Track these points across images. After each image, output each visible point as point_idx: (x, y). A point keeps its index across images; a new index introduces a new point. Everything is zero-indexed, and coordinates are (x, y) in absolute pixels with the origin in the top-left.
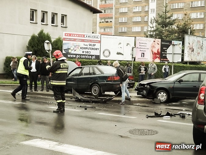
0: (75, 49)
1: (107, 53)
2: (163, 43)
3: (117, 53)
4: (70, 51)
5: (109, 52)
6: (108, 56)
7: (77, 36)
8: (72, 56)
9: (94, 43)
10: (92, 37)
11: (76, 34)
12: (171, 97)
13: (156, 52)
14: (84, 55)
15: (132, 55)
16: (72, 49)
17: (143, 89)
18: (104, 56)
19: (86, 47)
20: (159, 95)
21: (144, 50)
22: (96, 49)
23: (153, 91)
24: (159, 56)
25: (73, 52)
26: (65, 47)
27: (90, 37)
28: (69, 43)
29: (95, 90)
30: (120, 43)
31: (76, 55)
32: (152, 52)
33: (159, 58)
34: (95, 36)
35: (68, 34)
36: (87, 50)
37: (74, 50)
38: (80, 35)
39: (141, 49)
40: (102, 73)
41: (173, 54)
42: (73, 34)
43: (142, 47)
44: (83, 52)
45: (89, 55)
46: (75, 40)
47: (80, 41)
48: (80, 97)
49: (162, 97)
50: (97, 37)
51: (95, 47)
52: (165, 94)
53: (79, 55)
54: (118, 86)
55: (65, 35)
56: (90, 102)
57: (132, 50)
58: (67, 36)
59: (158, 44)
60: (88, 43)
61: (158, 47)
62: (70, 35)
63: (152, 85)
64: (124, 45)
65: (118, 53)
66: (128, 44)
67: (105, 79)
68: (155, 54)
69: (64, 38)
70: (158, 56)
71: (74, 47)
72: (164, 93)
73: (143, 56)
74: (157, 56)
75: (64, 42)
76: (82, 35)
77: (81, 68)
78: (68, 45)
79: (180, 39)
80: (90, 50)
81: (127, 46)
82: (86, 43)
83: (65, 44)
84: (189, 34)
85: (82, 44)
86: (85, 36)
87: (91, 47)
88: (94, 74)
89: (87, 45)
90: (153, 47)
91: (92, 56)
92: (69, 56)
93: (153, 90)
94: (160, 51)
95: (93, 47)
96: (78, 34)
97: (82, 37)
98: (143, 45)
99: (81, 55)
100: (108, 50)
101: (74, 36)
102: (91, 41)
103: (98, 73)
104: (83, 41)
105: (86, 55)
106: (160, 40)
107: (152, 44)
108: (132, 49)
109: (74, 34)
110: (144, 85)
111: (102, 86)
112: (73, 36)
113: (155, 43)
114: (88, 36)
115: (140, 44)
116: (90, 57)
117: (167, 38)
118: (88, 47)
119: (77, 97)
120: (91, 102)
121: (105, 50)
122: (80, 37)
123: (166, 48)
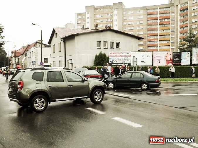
0: (116, 61)
2: (175, 54)
4: (113, 62)
7: (117, 53)
8: (114, 65)
9: (127, 57)
14: (122, 64)
16: (114, 61)
19: (122, 59)
21: (160, 59)
26: (110, 60)
27: (125, 54)
30: (143, 56)
31: (117, 64)
32: (166, 59)
34: (127, 53)
36: (123, 61)
39: (158, 59)
42: (115, 53)
43: (158, 57)
44: (121, 62)
46: (116, 56)
47: (119, 56)
49: (111, 86)
50: (129, 53)
51: (128, 59)
52: (112, 84)
53: (118, 64)
59: (170, 55)
62: (113, 53)
65: (142, 62)
66: (148, 56)
68: (169, 61)
69: (110, 55)
70: (171, 62)
73: (159, 62)
74: (170, 62)
75: (110, 57)
76: (120, 53)
78: (112, 59)
80: (125, 61)
84: (197, 46)
85: (120, 58)
86: (122, 53)
91: (126, 64)
92: (113, 65)
94: (172, 59)
98: (159, 56)
99: (120, 64)
102: (125, 56)
104: (121, 56)
106: (172, 52)
113: (168, 54)
115: (156, 56)
118: (124, 59)
123: (177, 57)
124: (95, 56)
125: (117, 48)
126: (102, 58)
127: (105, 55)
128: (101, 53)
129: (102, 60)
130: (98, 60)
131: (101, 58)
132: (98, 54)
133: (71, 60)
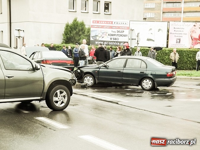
0: (103, 36)
4: (97, 38)
7: (105, 23)
9: (123, 30)
10: (120, 23)
11: (104, 21)
14: (112, 42)
16: (99, 36)
19: (114, 33)
20: (86, 79)
21: (180, 35)
22: (125, 36)
25: (101, 39)
26: (92, 34)
27: (118, 24)
28: (96, 30)
30: (151, 29)
31: (104, 41)
32: (192, 37)
34: (123, 22)
35: (95, 21)
36: (115, 37)
37: (101, 37)
38: (108, 22)
39: (176, 35)
41: (131, 39)
42: (100, 21)
43: (177, 32)
44: (111, 39)
45: (117, 42)
46: (102, 27)
47: (108, 28)
49: (88, 81)
50: (126, 24)
51: (124, 34)
53: (106, 41)
55: (93, 23)
58: (95, 23)
60: (116, 30)
62: (98, 22)
66: (159, 30)
68: (196, 39)
69: (92, 26)
71: (101, 34)
72: (90, 78)
73: (178, 42)
74: (199, 42)
75: (92, 29)
76: (110, 22)
78: (95, 32)
80: (118, 37)
81: (159, 31)
82: (114, 30)
83: (93, 31)
85: (110, 31)
86: (113, 23)
87: (119, 33)
89: (115, 32)
90: (193, 32)
91: (120, 42)
92: (97, 43)
93: (82, 74)
95: (122, 34)
96: (105, 21)
97: (110, 24)
98: (179, 30)
99: (109, 42)
101: (102, 23)
102: (119, 28)
104: (111, 27)
105: (115, 42)
107: (192, 29)
109: (102, 21)
112: (100, 23)
113: (195, 27)
114: (116, 22)
115: (175, 29)
116: (119, 43)
118: (116, 33)
122: (108, 23)
124: (64, 26)
125: (105, 13)
126: (77, 30)
127: (82, 24)
128: (75, 20)
129: (77, 33)
130: (71, 33)
131: (75, 30)
132: (71, 22)
133: (18, 30)
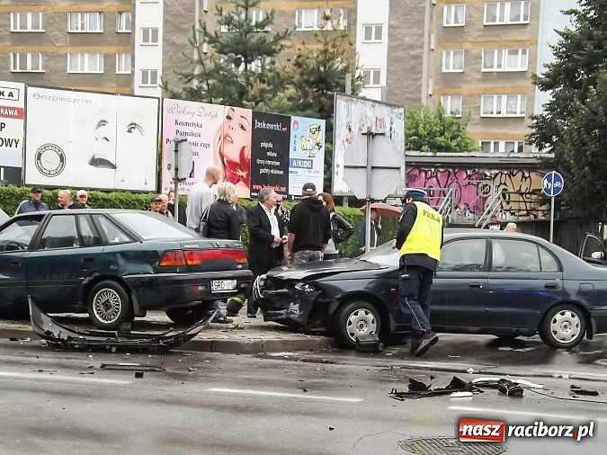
1: (50, 160)
2: (259, 125)
3: (89, 158)
5: (62, 158)
6: (57, 172)
12: (393, 325)
13: (237, 159)
15: (177, 169)
17: (288, 298)
18: (41, 170)
20: (352, 318)
22: (9, 143)
23: (329, 304)
24: (248, 175)
29: (107, 306)
30: (103, 123)
32: (222, 156)
33: (246, 181)
34: (2, 90)
40: (134, 238)
41: (369, 168)
48: (59, 332)
49: (362, 326)
50: (11, 95)
51: (5, 134)
52: (371, 316)
54: (200, 288)
56: (109, 351)
57: (176, 151)
59: (242, 127)
61: (241, 141)
63: (322, 281)
64: (116, 128)
65: (96, 162)
66: (133, 126)
67: (151, 263)
68: (233, 165)
70: (244, 174)
72: (367, 314)
74: (241, 173)
77: (39, 218)
79: (309, 112)
81: (130, 131)
84: (349, 91)
88: (99, 241)
90: (225, 138)
93: (327, 300)
94: (248, 154)
98: (188, 129)
100: (56, 147)
103: (117, 240)
106: (248, 113)
107: (222, 128)
108: (176, 146)
110: (291, 283)
111: (137, 288)
113: (232, 123)
115: (179, 128)
117: (257, 104)
119: (49, 333)
120: (114, 349)
121: (45, 147)
123: (271, 145)
